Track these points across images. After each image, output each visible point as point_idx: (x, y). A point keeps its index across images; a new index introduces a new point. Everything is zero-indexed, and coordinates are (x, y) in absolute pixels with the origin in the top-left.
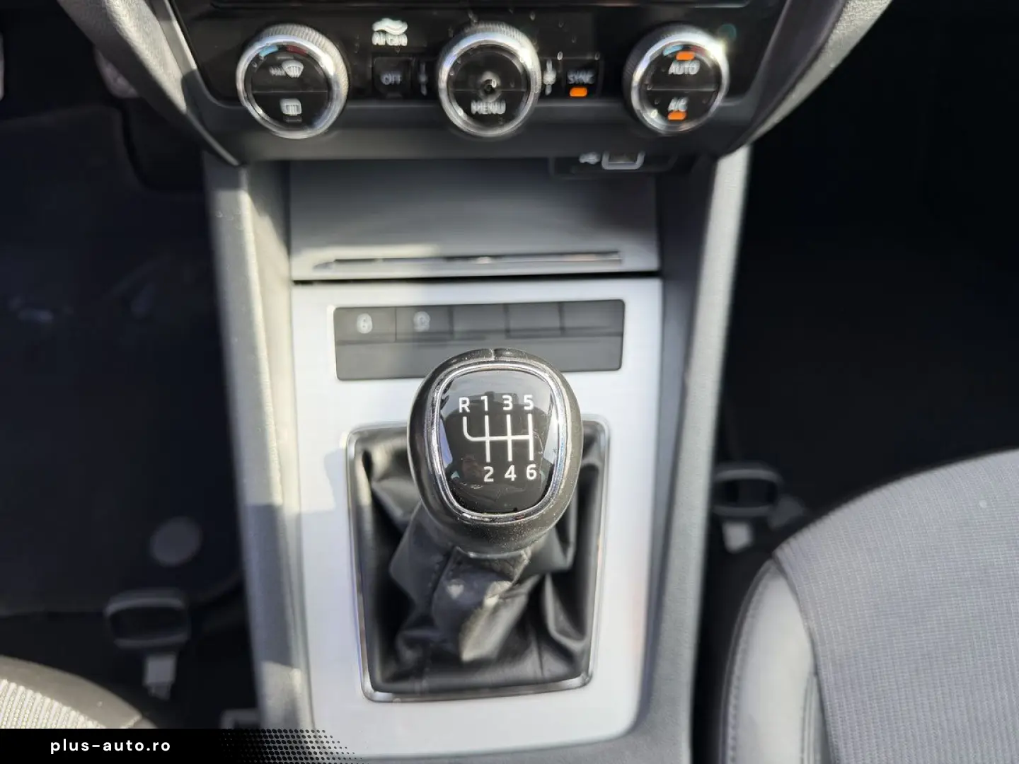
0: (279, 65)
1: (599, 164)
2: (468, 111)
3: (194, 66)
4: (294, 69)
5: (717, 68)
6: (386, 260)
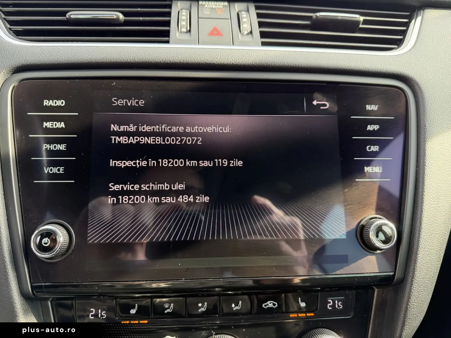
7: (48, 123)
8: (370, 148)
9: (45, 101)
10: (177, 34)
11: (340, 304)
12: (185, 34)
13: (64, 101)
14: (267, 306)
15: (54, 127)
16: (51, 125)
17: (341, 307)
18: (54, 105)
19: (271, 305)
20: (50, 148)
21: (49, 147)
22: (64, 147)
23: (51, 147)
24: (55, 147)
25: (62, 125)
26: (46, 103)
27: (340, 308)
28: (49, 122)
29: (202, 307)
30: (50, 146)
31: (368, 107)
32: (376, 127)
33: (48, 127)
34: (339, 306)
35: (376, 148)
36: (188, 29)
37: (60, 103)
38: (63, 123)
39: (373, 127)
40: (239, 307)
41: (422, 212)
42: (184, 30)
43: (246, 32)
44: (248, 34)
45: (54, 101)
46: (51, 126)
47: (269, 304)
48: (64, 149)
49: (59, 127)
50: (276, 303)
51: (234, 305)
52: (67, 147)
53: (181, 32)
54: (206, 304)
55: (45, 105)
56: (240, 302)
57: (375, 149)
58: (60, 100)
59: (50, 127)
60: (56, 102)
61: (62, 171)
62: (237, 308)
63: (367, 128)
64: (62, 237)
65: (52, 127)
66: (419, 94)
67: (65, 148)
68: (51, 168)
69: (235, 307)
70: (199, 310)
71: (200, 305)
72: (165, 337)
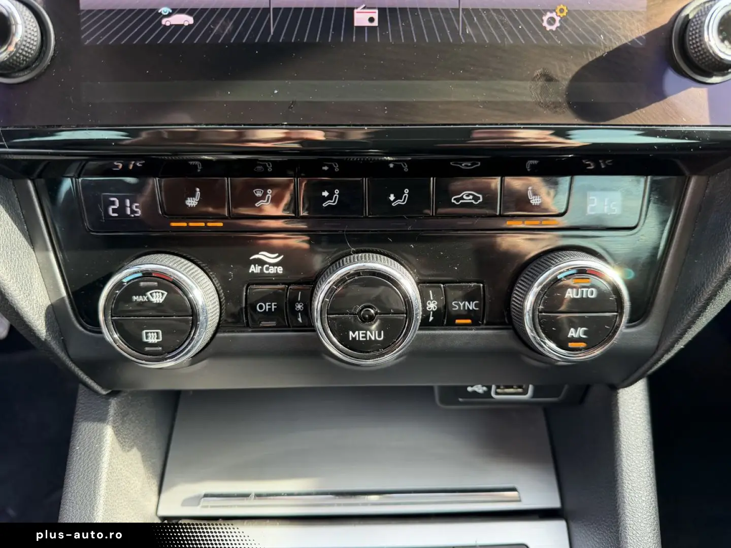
0: (143, 292)
1: (487, 394)
2: (344, 340)
3: (64, 294)
4: (158, 297)
5: (616, 291)
6: (259, 496)
14: (461, 201)
19: (470, 199)
29: (330, 197)
40: (404, 201)
47: (465, 197)
50: (480, 196)
51: (394, 196)
54: (337, 192)
56: (406, 191)
62: (400, 202)
69: (395, 200)
70: (324, 205)
71: (325, 194)
72: (257, 253)
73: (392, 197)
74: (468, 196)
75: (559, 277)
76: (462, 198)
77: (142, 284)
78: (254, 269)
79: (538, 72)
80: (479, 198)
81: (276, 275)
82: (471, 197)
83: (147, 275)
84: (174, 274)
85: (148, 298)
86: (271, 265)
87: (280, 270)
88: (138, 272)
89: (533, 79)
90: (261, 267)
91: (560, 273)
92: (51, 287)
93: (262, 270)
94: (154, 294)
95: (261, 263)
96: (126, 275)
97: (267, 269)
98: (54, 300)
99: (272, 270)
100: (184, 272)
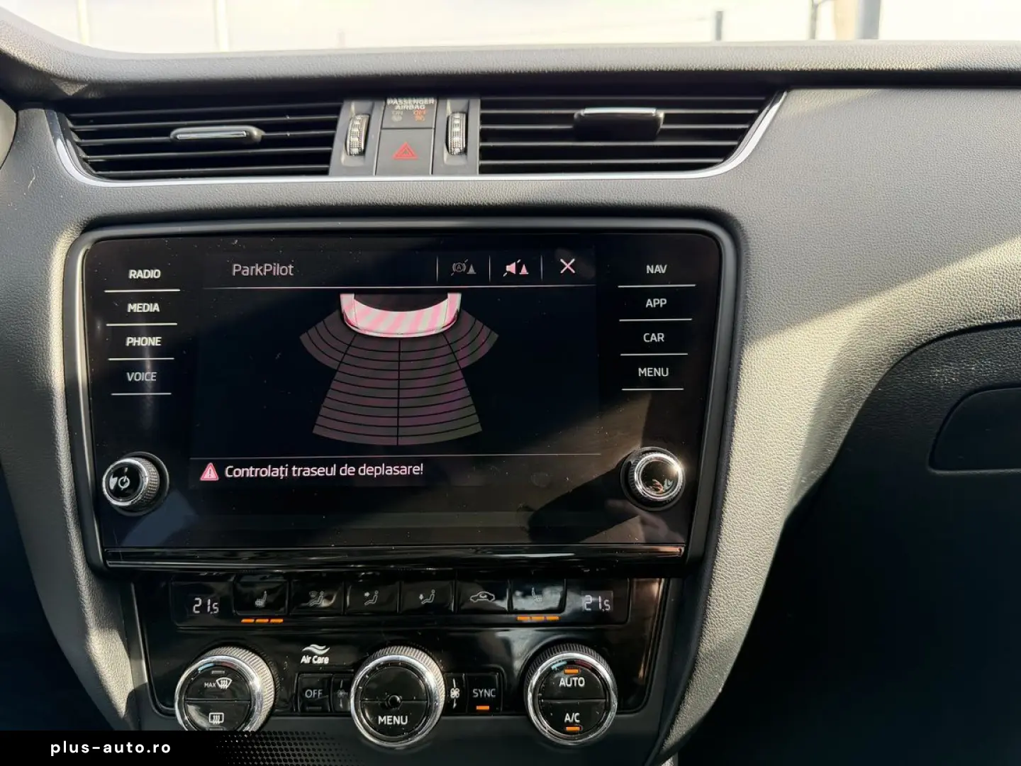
0: (213, 679)
4: (224, 684)
7: (135, 305)
8: (648, 338)
9: (132, 271)
10: (343, 157)
11: (607, 603)
12: (357, 158)
13: (159, 271)
14: (478, 600)
15: (144, 311)
16: (139, 307)
17: (608, 607)
18: (145, 277)
19: (485, 598)
20: (137, 343)
21: (135, 341)
22: (157, 341)
23: (139, 341)
24: (144, 341)
25: (155, 308)
26: (133, 274)
27: (607, 609)
28: (137, 303)
29: (370, 597)
30: (137, 340)
31: (650, 269)
32: (662, 302)
33: (135, 311)
34: (604, 607)
35: (661, 336)
36: (363, 148)
37: (154, 274)
38: (156, 305)
39: (657, 301)
40: (431, 600)
41: (732, 441)
42: (356, 151)
43: (457, 150)
44: (460, 153)
45: (145, 271)
46: (140, 309)
47: (481, 596)
48: (157, 345)
49: (151, 311)
50: (493, 595)
51: (424, 596)
52: (162, 342)
53: (350, 154)
54: (377, 592)
55: (131, 277)
56: (433, 592)
57: (659, 338)
58: (153, 269)
59: (138, 311)
60: (147, 273)
61: (154, 378)
62: (428, 601)
63: (646, 303)
64: (149, 475)
65: (141, 311)
66: (743, 244)
67: (158, 343)
68: (137, 373)
69: (423, 600)
70: (365, 604)
71: (367, 594)
72: (309, 645)
73: (421, 597)
74: (483, 595)
75: (553, 667)
76: (478, 597)
77: (213, 672)
78: (306, 660)
79: (521, 505)
80: (492, 597)
81: (323, 665)
82: (486, 596)
83: (217, 665)
84: (239, 664)
85: (217, 685)
86: (319, 656)
87: (326, 660)
88: (211, 662)
89: (518, 510)
90: (310, 658)
91: (554, 664)
92: (136, 674)
93: (311, 660)
94: (222, 681)
95: (311, 654)
96: (201, 664)
97: (316, 660)
98: (137, 686)
99: (320, 661)
100: (248, 663)
